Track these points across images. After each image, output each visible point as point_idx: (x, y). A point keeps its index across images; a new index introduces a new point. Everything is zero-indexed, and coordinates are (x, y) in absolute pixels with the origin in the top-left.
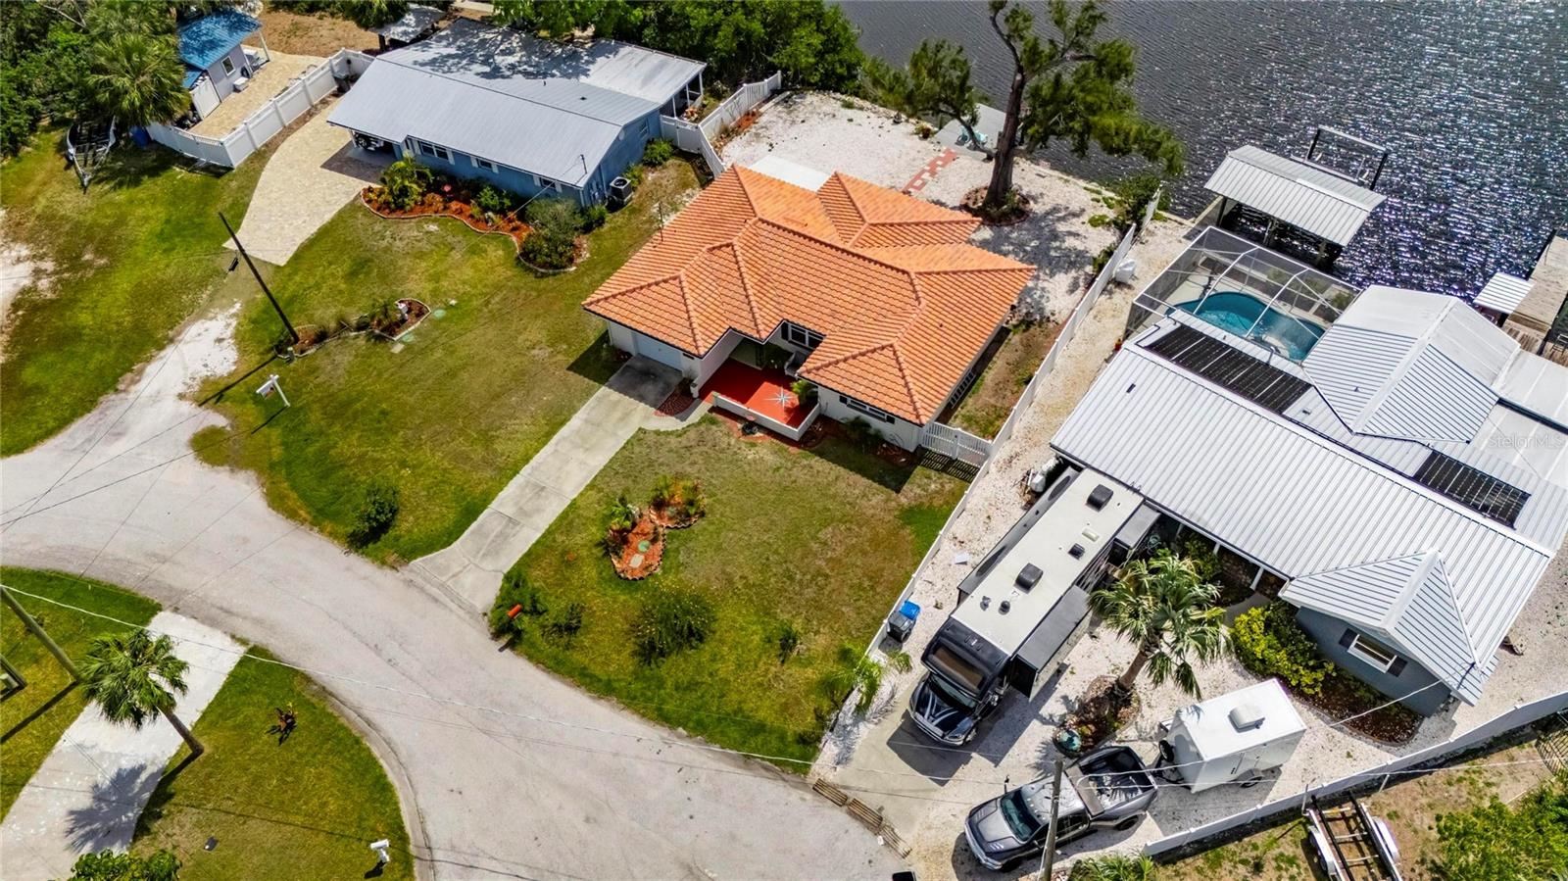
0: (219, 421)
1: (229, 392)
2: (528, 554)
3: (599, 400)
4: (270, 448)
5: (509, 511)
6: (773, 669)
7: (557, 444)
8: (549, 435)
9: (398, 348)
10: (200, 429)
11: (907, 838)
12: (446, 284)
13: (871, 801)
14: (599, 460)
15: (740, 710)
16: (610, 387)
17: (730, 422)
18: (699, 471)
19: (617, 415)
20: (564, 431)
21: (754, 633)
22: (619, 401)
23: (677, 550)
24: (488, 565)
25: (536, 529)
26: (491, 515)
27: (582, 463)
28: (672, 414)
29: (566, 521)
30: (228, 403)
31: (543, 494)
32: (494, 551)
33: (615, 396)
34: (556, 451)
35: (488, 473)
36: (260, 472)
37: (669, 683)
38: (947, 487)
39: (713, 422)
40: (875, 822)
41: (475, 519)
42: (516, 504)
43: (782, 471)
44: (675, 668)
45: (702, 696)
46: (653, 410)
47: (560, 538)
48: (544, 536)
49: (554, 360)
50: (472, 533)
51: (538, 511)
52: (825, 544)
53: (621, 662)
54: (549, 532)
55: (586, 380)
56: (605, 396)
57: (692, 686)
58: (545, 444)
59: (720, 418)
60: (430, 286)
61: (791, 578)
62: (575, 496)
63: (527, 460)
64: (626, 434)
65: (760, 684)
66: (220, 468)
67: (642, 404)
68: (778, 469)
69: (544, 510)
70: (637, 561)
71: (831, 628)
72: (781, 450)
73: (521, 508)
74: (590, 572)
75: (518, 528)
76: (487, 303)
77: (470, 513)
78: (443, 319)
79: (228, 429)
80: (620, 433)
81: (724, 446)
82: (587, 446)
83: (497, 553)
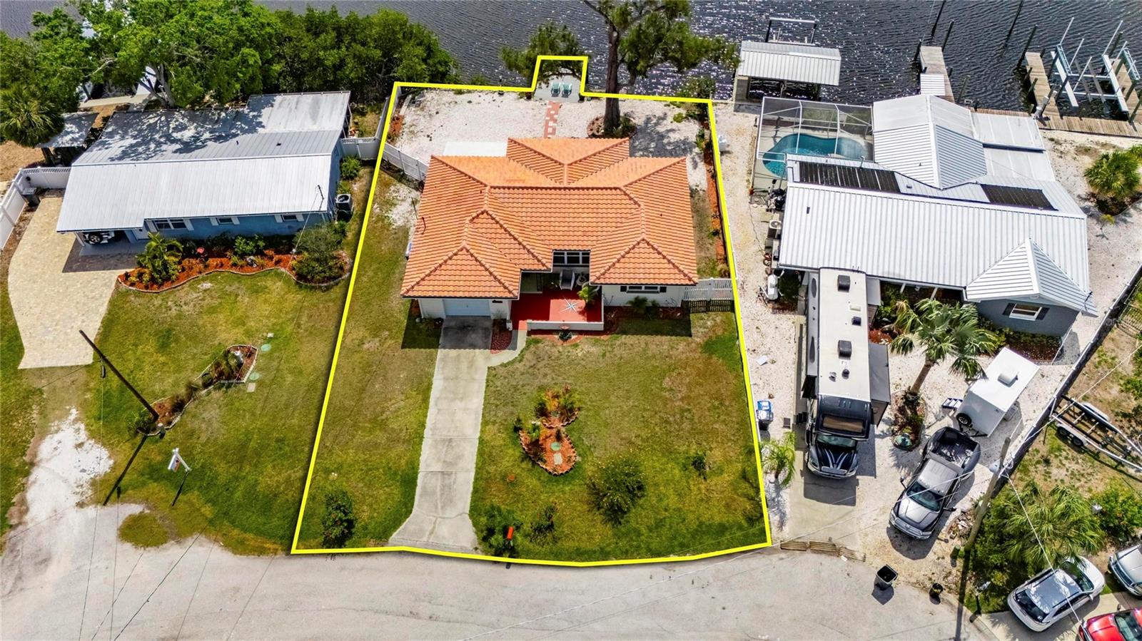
0: (135, 509)
1: (123, 483)
2: (475, 491)
3: (443, 360)
4: (199, 510)
5: (437, 467)
6: (702, 486)
7: (436, 405)
8: (426, 400)
9: (252, 388)
10: (120, 523)
11: (857, 547)
12: (253, 324)
13: (821, 537)
14: (477, 402)
15: (701, 524)
16: (444, 347)
17: (548, 337)
18: (553, 379)
19: (464, 365)
20: (434, 394)
21: (673, 469)
22: (459, 356)
23: (580, 439)
24: (451, 513)
25: (468, 471)
26: (425, 476)
27: (465, 410)
28: (504, 349)
29: (486, 455)
30: (130, 492)
31: (454, 444)
32: (448, 501)
33: (453, 353)
34: (439, 410)
35: (401, 448)
36: (203, 531)
37: (644, 530)
38: (718, 319)
39: (537, 342)
40: (833, 550)
41: (416, 485)
42: (439, 460)
43: (608, 354)
44: (639, 517)
45: (671, 527)
46: (488, 351)
47: (492, 469)
48: (477, 473)
49: (386, 345)
50: (421, 496)
51: (459, 457)
52: (672, 390)
53: (601, 532)
54: (479, 470)
55: (422, 350)
56: (445, 356)
57: (659, 524)
58: (427, 408)
59: (539, 337)
60: (241, 330)
61: (666, 422)
62: (478, 435)
63: (423, 425)
64: (482, 376)
65: (702, 500)
66: (165, 545)
67: (477, 351)
68: (604, 355)
69: (463, 455)
70: (558, 459)
71: (717, 442)
72: (597, 341)
73: (444, 462)
74: (532, 482)
75: (453, 476)
76: (299, 326)
77: (409, 482)
78: (272, 352)
79: (147, 511)
80: (477, 377)
81: (557, 354)
82: (460, 396)
83: (451, 502)
